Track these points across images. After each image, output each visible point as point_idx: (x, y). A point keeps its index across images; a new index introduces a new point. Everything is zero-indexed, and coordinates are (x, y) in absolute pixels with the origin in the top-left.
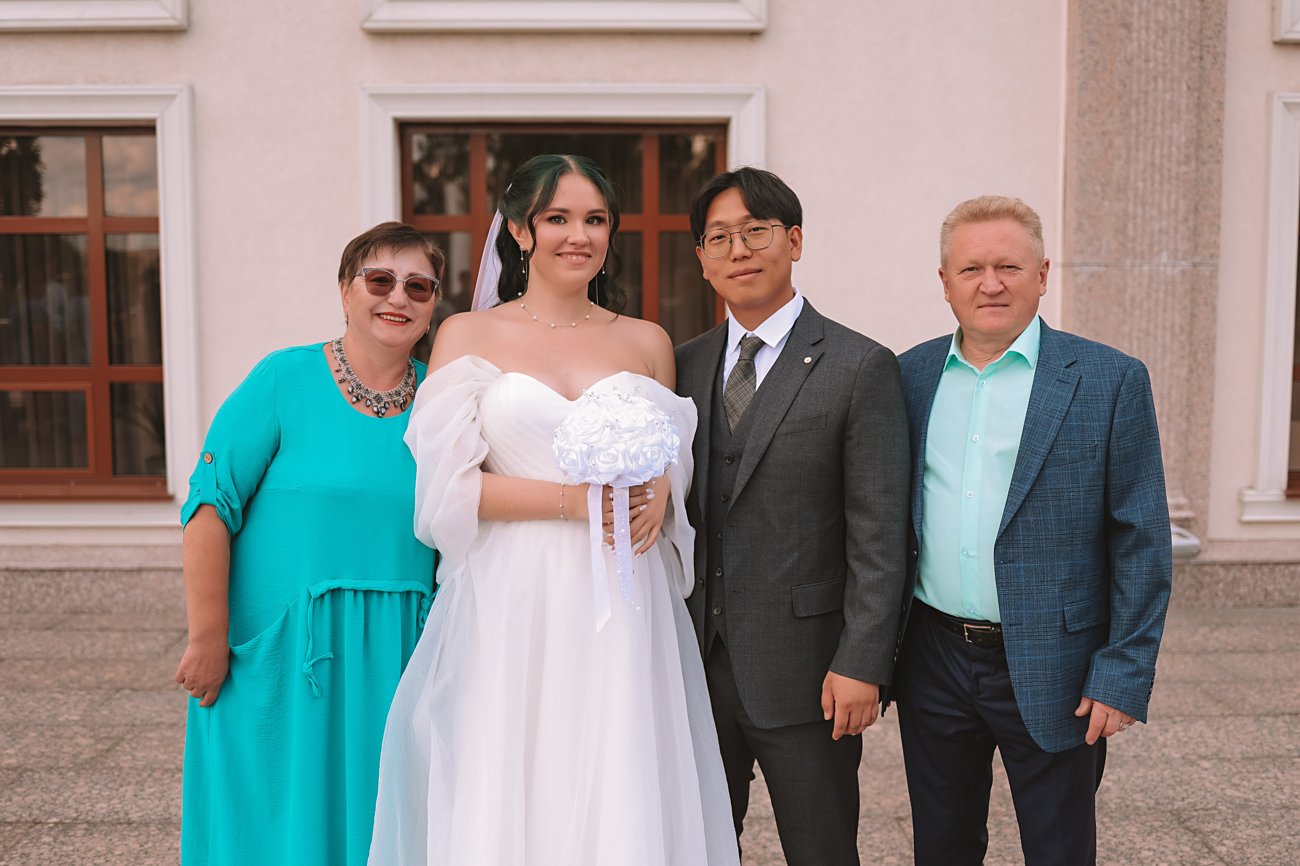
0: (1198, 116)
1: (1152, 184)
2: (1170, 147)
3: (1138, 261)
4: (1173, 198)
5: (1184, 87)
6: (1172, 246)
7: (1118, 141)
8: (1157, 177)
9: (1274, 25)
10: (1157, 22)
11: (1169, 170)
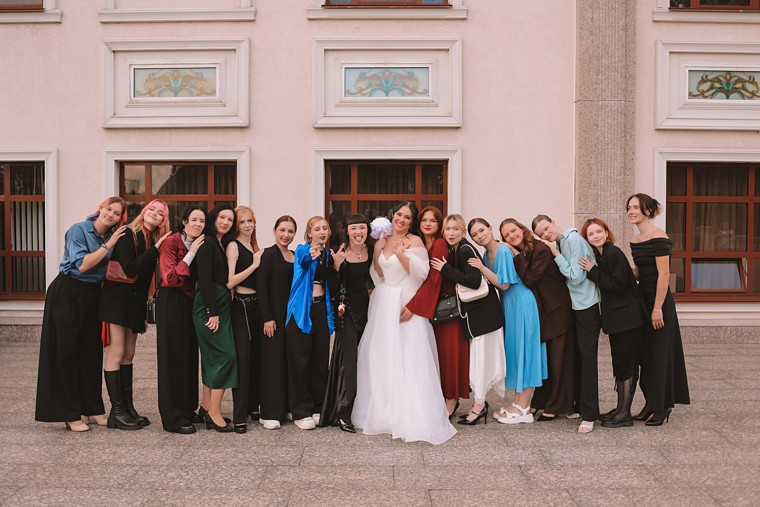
0: (625, 158)
1: (607, 183)
2: (614, 169)
3: (603, 212)
4: (615, 188)
5: (619, 148)
6: (615, 206)
7: (594, 168)
8: (609, 181)
9: (655, 123)
10: (608, 123)
11: (613, 178)
